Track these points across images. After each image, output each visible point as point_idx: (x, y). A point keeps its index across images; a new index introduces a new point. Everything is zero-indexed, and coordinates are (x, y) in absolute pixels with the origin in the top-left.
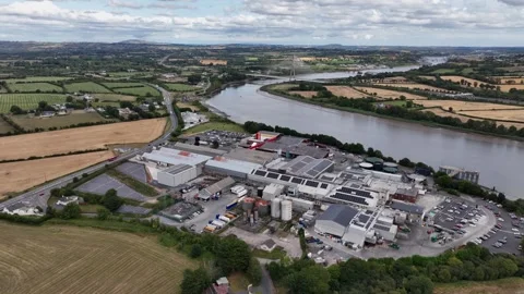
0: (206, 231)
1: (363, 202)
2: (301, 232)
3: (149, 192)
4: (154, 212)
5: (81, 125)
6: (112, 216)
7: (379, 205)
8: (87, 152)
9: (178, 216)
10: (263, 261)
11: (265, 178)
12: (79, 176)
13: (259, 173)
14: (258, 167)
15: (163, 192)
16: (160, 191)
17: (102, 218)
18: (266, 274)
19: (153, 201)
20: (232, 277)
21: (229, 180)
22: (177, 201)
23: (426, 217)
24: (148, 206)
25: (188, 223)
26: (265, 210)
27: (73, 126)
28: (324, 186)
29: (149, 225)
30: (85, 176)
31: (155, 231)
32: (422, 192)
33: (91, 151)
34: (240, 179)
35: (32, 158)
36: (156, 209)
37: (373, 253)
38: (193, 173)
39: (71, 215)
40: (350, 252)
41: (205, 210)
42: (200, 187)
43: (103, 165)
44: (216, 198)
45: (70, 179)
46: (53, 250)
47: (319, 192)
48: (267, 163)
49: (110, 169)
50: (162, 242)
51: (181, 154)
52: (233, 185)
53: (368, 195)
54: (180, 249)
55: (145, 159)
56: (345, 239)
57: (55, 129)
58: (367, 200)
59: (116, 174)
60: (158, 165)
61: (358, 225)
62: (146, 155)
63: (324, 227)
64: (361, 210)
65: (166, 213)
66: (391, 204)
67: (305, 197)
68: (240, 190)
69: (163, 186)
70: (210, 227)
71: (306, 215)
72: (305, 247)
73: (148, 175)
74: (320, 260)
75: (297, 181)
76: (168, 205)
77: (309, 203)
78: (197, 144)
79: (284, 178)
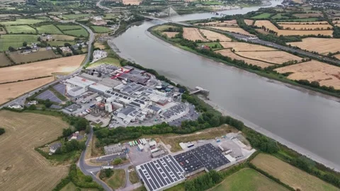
0: (79, 116)
1: (139, 105)
2: (112, 116)
3: (64, 99)
5: (42, 60)
6: (47, 109)
7: (146, 107)
8: (42, 77)
9: (71, 110)
10: (93, 126)
11: (110, 94)
12: (37, 91)
13: (109, 92)
14: (108, 89)
15: (69, 99)
16: (67, 98)
17: (44, 110)
18: (92, 130)
19: (64, 103)
20: (81, 132)
21: (96, 94)
22: (73, 103)
23: (160, 112)
24: (61, 105)
25: (73, 113)
26: (103, 108)
27: (39, 61)
28: (129, 99)
29: (59, 113)
30: (40, 91)
31: (61, 116)
32: (170, 101)
33: (44, 77)
34: (101, 94)
35: (19, 81)
36: (64, 107)
37: (131, 125)
38: (83, 90)
39: (33, 108)
40: (123, 124)
41: (82, 107)
42: (85, 97)
43: (48, 86)
44: (88, 102)
45: (33, 93)
46: (25, 122)
47: (126, 101)
49: (51, 87)
50: (63, 120)
51: (82, 80)
52: (97, 97)
53: (143, 103)
54: (68, 122)
55: (66, 82)
56: (124, 120)
57: (30, 62)
58: (141, 105)
59: (53, 90)
60: (72, 85)
61: (131, 115)
62: (67, 80)
63: (120, 115)
64: (137, 109)
65: (67, 108)
66: (151, 107)
67: (121, 102)
68: (99, 99)
69: (70, 96)
70: (81, 114)
71: (118, 110)
72: (110, 122)
73: (66, 91)
74: (112, 127)
75: (121, 96)
76: (69, 105)
77: (122, 105)
78: (92, 74)
79: (117, 95)
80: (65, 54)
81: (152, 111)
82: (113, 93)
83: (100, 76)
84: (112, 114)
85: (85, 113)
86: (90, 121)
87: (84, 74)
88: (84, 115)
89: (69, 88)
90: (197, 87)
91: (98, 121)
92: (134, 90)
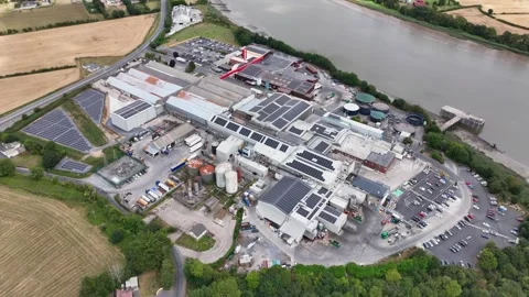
0: (139, 204)
1: (319, 175)
2: (241, 211)
3: (98, 139)
4: (94, 171)
5: (59, 25)
6: (49, 176)
7: (339, 179)
8: (52, 69)
9: (116, 180)
11: (225, 129)
13: (220, 121)
14: (219, 111)
15: (111, 139)
16: (108, 135)
17: (37, 178)
18: (182, 272)
19: (97, 153)
21: (186, 127)
22: (123, 154)
23: (387, 200)
24: (90, 161)
25: (124, 190)
26: (210, 179)
27: (50, 27)
28: (284, 149)
30: (37, 110)
31: (85, 201)
32: (401, 157)
33: (57, 69)
34: (198, 125)
36: (97, 165)
38: (150, 113)
40: (283, 248)
41: (149, 170)
42: (155, 134)
43: (61, 94)
44: (166, 153)
47: (277, 156)
48: (235, 103)
49: (66, 100)
51: (148, 80)
52: (188, 135)
53: (329, 165)
54: (104, 229)
55: (108, 86)
56: (283, 230)
57: (30, 30)
58: (326, 173)
59: (73, 108)
60: (122, 95)
61: (302, 212)
62: (111, 80)
63: (265, 210)
64: (315, 187)
65: (105, 173)
66: (353, 179)
67: (261, 159)
68: (195, 142)
69: (116, 130)
70: (145, 200)
71: (253, 187)
72: (237, 236)
73: (105, 111)
74: (245, 259)
75: (257, 137)
76: (111, 161)
77: (263, 169)
78: (172, 64)
79: (244, 132)
80: (110, 13)
81: (361, 196)
82: (233, 127)
83: (191, 69)
84: (241, 204)
85: (156, 195)
86: (172, 230)
87: (152, 65)
88: (155, 203)
89: (114, 104)
90: (449, 109)
91: (199, 228)
92: (290, 117)
